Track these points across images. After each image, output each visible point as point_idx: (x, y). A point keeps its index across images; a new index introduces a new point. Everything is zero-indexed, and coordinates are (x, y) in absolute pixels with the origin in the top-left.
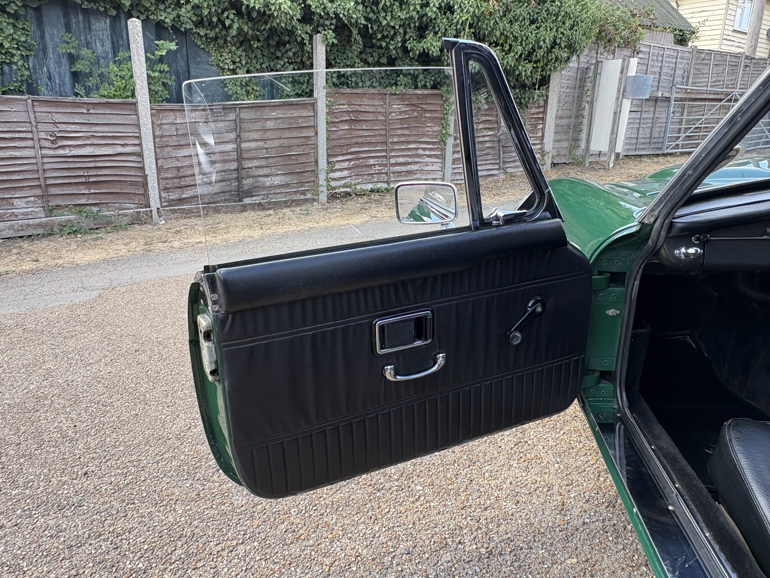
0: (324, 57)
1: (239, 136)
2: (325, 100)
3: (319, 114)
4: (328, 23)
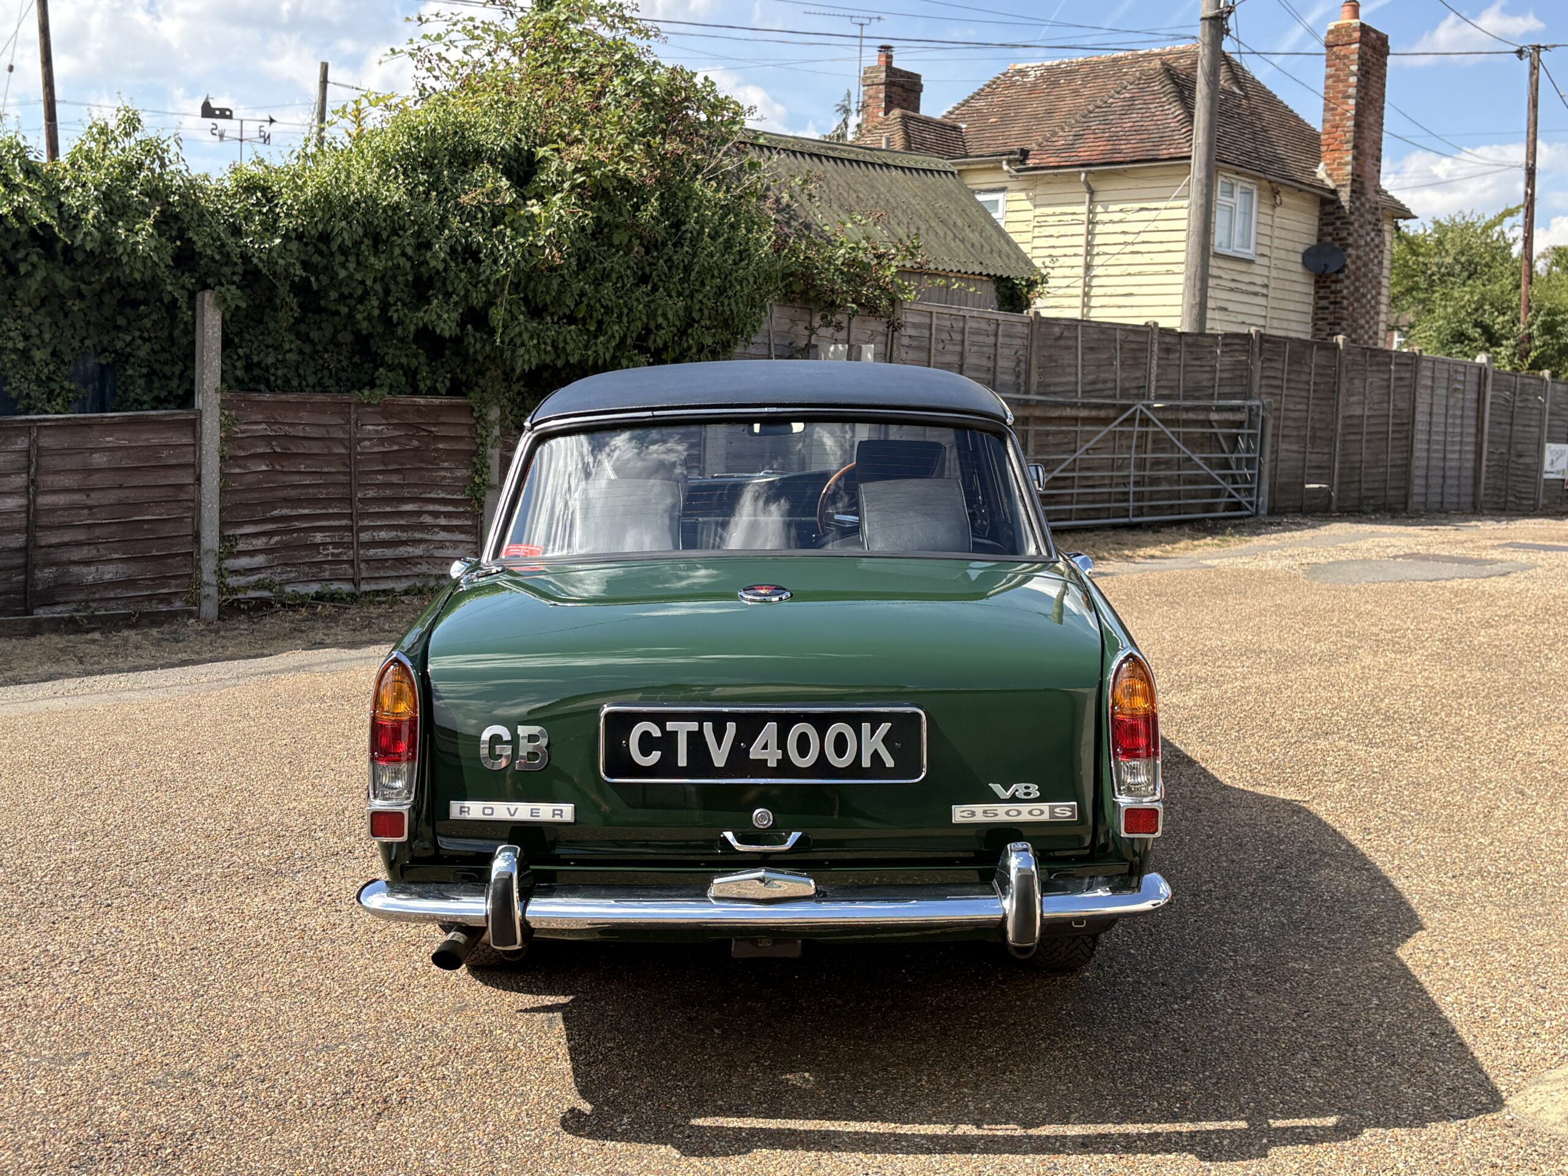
0: (219, 334)
1: (33, 481)
2: (218, 414)
3: (206, 442)
4: (227, 270)
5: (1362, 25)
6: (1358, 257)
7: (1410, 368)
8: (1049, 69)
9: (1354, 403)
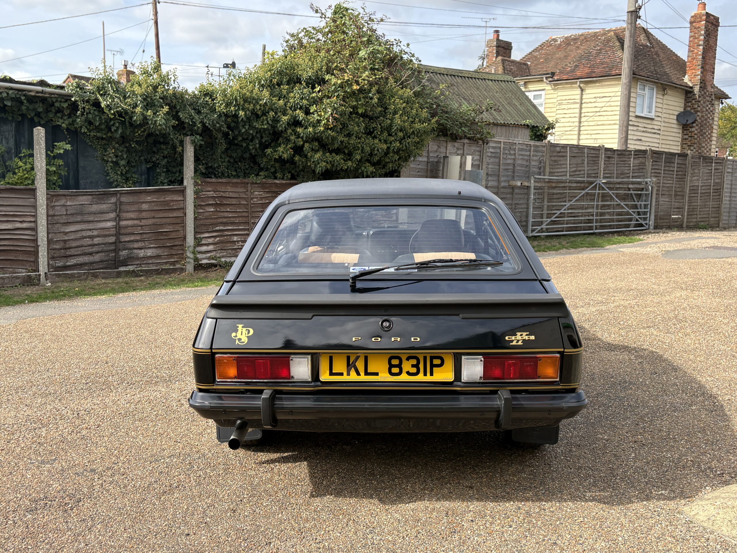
0: (193, 154)
2: (193, 188)
3: (188, 199)
5: (707, 13)
6: (702, 116)
7: (722, 164)
8: (566, 38)
9: (695, 180)
